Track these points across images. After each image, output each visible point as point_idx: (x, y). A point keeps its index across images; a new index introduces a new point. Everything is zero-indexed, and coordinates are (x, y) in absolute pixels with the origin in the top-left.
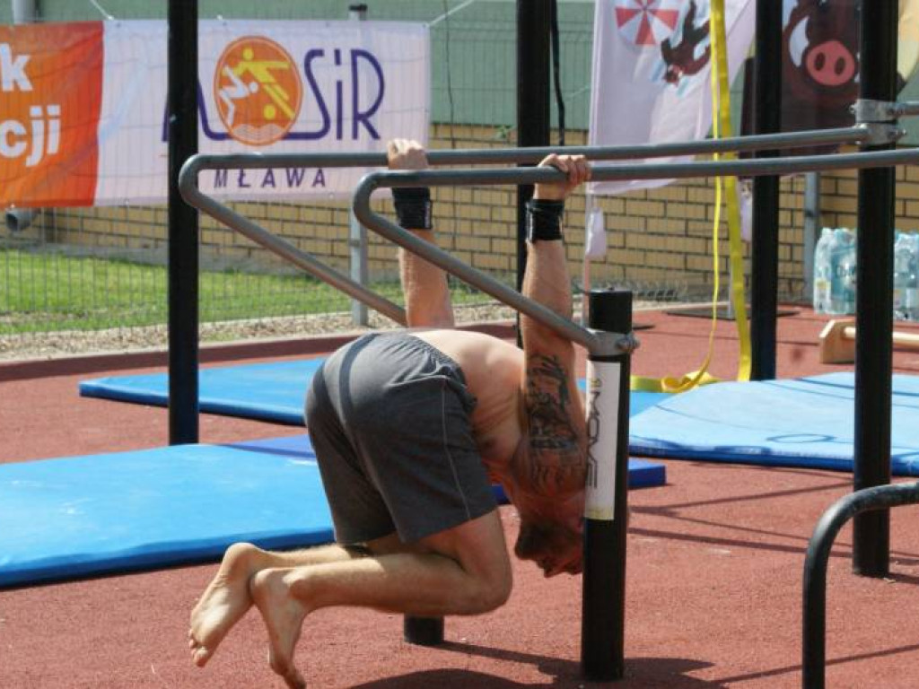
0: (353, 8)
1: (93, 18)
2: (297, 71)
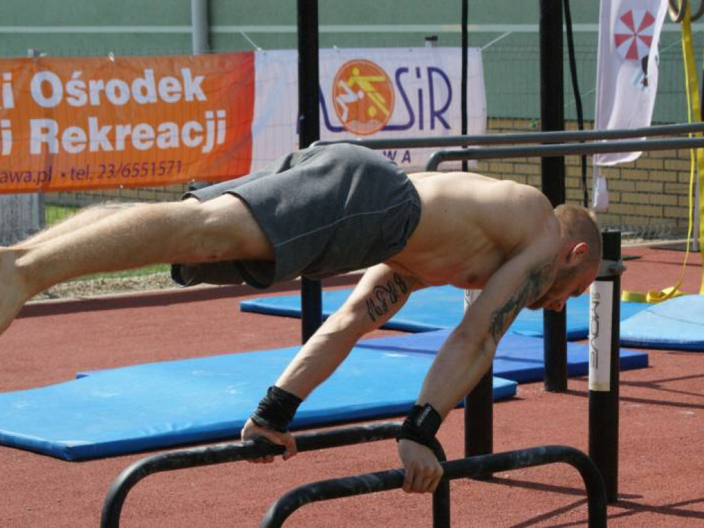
0: (428, 39)
2: (390, 82)
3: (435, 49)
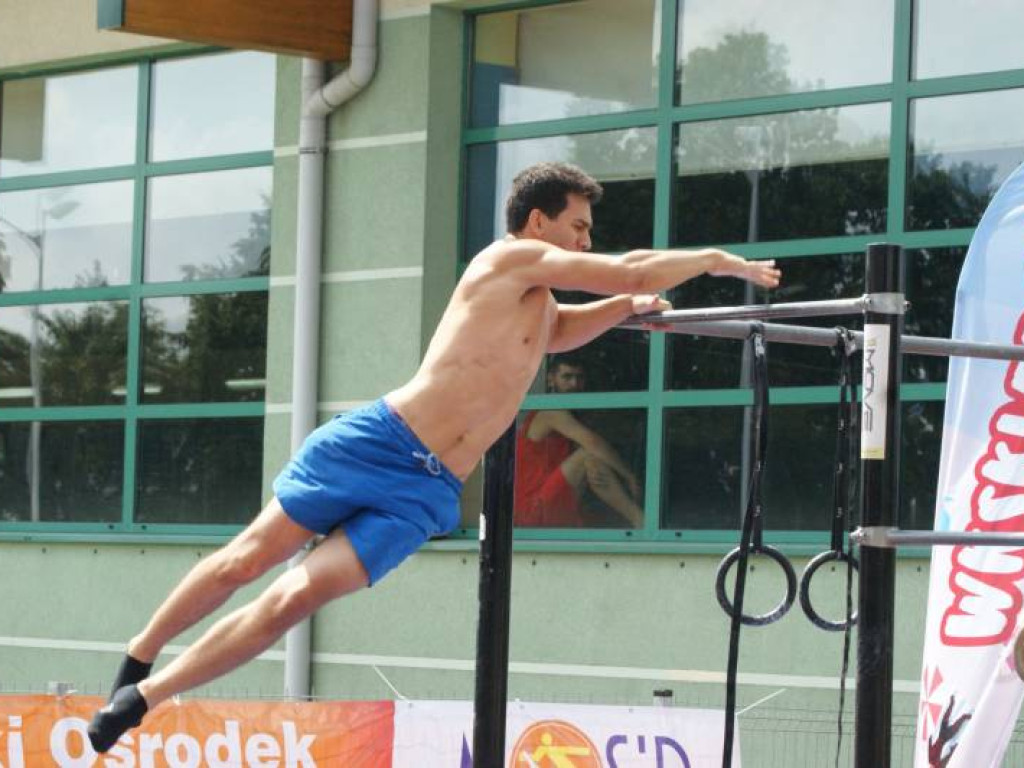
0: (657, 694)
2: (599, 758)
3: (667, 709)
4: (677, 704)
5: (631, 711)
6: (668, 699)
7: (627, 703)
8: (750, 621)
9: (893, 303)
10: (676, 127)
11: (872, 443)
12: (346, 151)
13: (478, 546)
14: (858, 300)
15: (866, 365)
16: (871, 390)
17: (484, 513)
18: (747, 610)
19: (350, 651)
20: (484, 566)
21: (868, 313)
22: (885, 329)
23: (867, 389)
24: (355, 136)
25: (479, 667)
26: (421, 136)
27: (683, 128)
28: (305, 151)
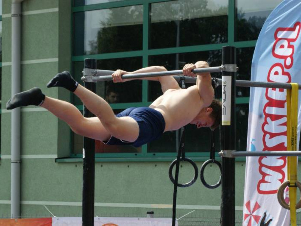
0: (148, 213)
1: (48, 217)
3: (152, 218)
4: (155, 217)
5: (139, 219)
6: (152, 215)
7: (137, 217)
8: (181, 186)
9: (232, 68)
10: (150, 5)
11: (226, 119)
12: (29, 15)
13: (82, 160)
14: (220, 67)
15: (223, 91)
16: (225, 100)
17: (84, 148)
18: (179, 182)
19: (35, 200)
20: (84, 167)
21: (223, 71)
22: (230, 77)
23: (224, 100)
24: (32, 10)
25: (84, 205)
26: (56, 10)
27: (152, 5)
28: (14, 16)
